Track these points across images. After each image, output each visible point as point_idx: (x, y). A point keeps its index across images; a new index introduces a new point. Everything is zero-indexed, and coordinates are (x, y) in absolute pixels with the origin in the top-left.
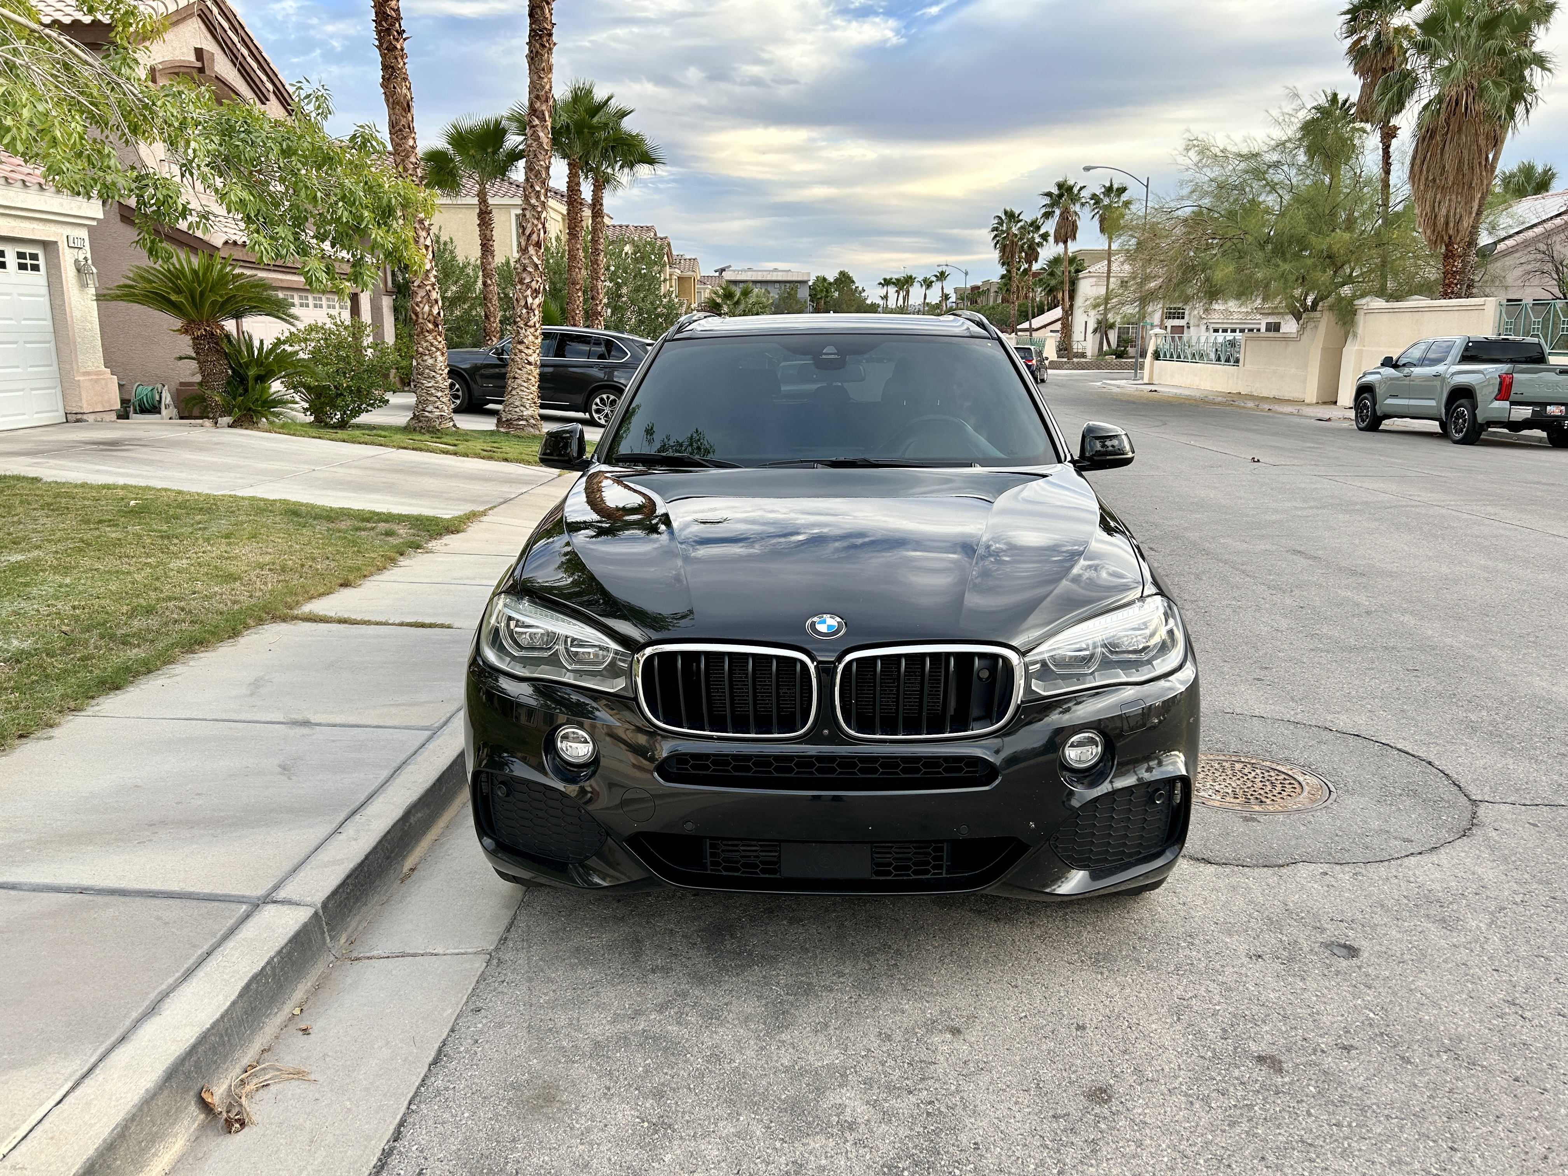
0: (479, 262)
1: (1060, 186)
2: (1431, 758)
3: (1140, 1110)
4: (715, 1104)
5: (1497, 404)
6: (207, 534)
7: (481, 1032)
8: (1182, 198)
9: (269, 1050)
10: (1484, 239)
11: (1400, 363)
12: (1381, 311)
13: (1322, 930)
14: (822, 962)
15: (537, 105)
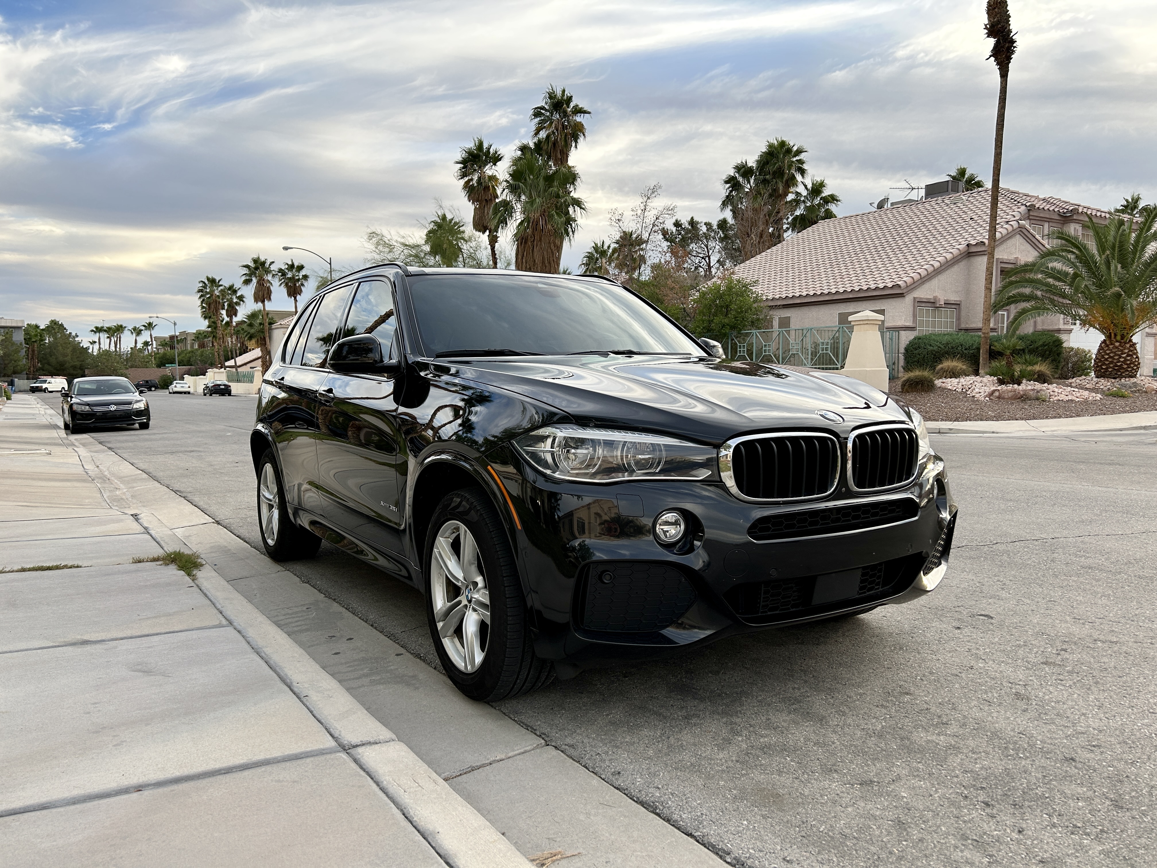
1: (256, 261)
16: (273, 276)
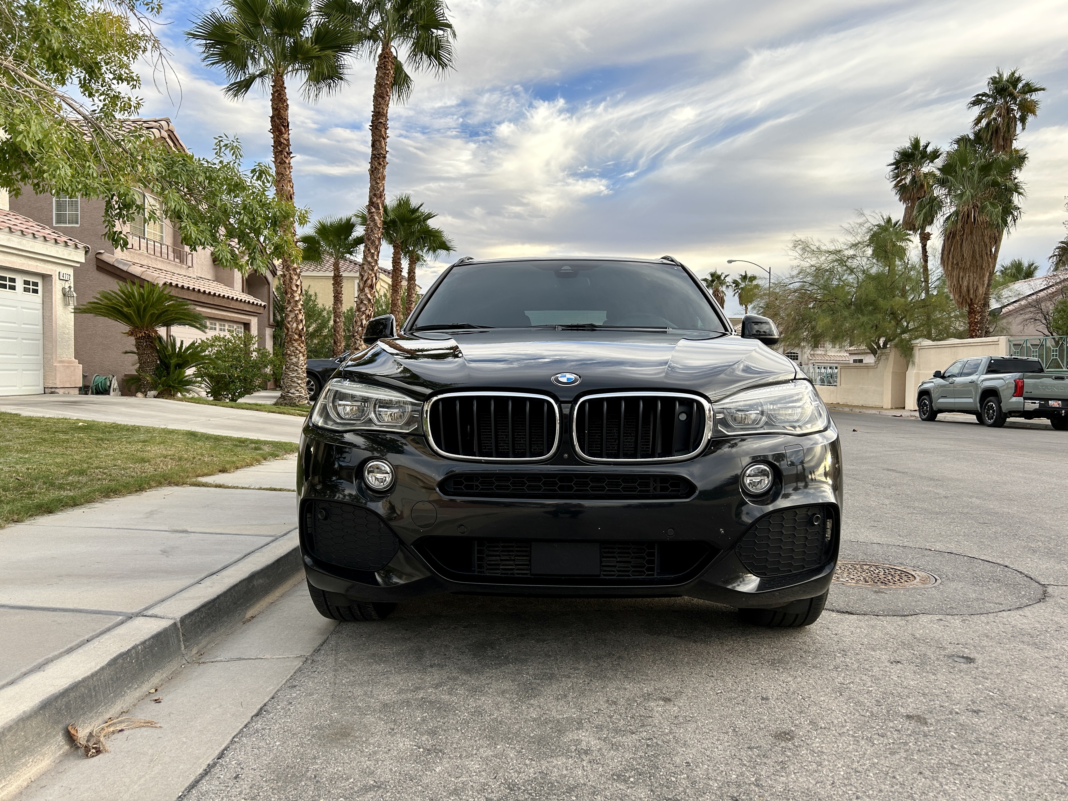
0: (331, 309)
1: (712, 275)
2: (1007, 564)
3: (818, 745)
4: (477, 738)
5: (1014, 399)
6: (130, 440)
7: (295, 698)
8: (793, 277)
9: (127, 712)
10: (994, 305)
11: (946, 375)
12: (930, 347)
13: (945, 649)
14: (561, 662)
15: (375, 199)
16: (728, 286)
